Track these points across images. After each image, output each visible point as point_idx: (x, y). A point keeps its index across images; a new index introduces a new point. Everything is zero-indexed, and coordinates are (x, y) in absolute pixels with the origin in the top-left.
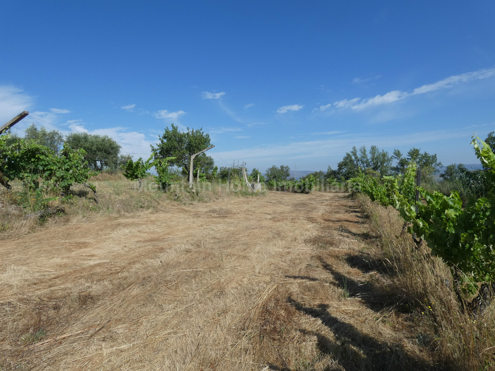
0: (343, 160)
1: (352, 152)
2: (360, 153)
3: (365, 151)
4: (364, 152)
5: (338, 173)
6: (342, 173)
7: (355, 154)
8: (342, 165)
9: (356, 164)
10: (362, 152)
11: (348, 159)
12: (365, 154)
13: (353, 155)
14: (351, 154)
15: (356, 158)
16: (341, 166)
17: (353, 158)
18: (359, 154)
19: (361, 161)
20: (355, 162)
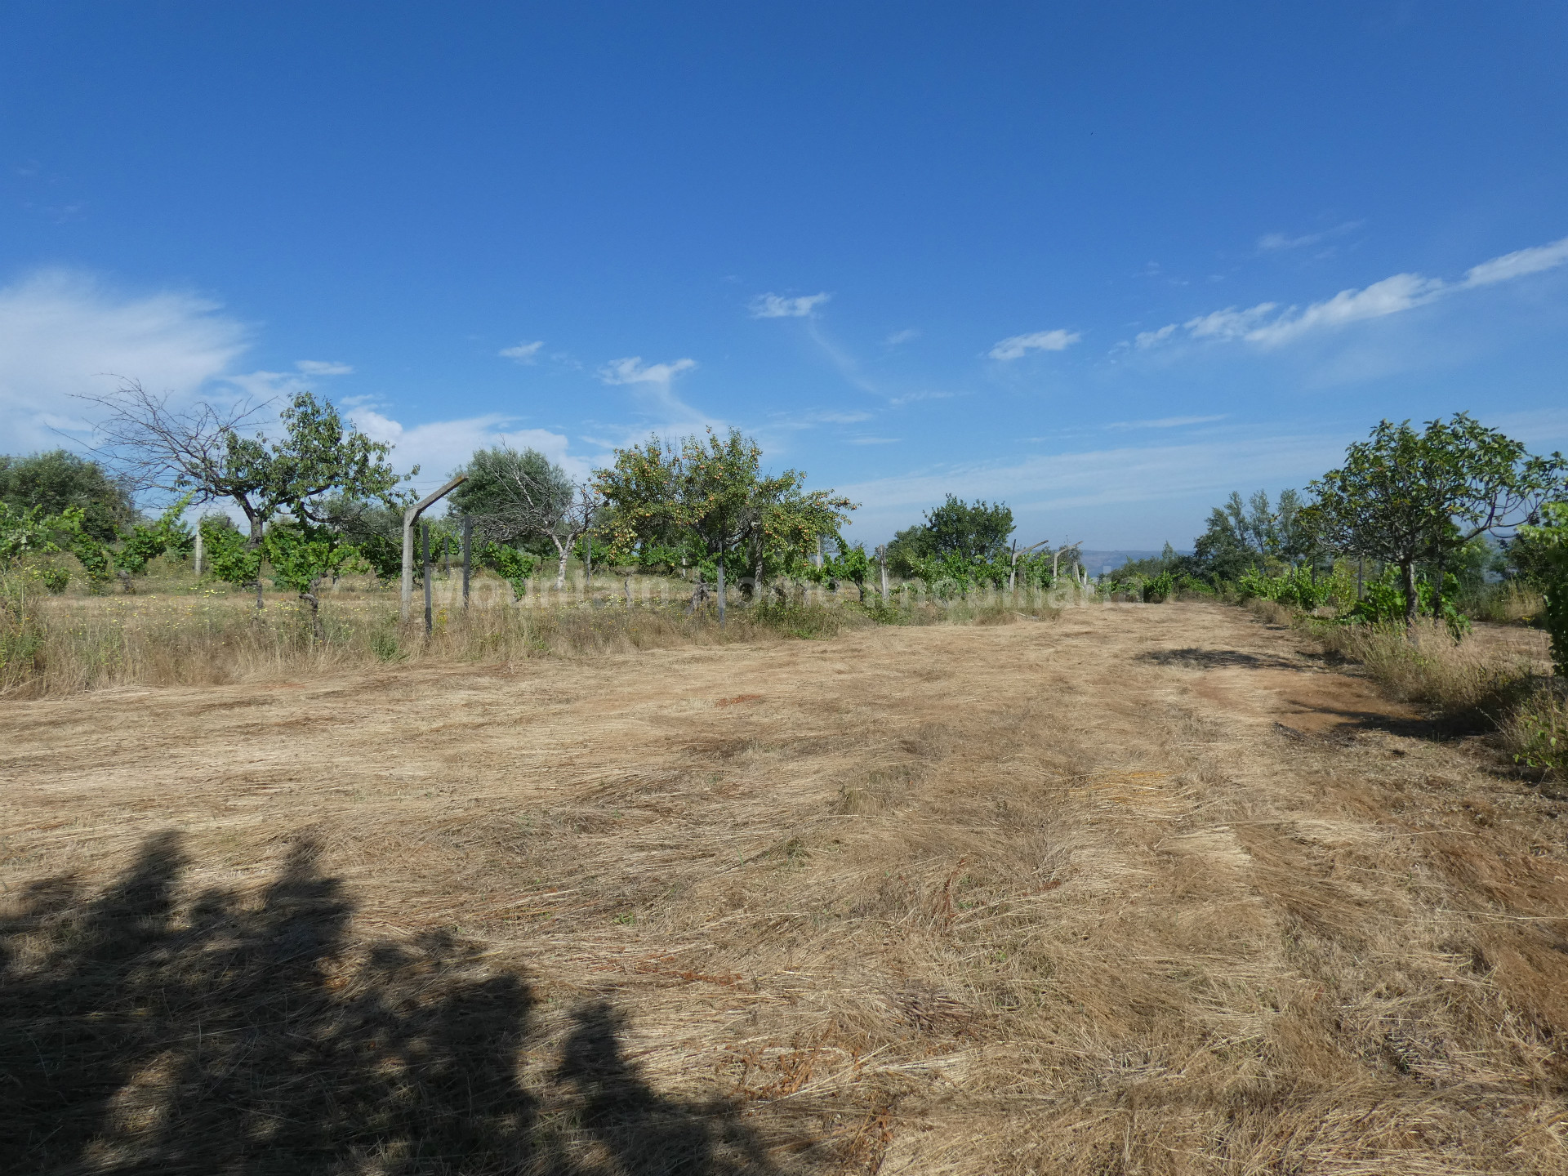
0: (1208, 532)
1: (1230, 507)
2: (1252, 510)
3: (1265, 504)
4: (1262, 507)
5: (1196, 563)
6: (1205, 562)
7: (1237, 513)
8: (1205, 544)
9: (1239, 537)
10: (1256, 508)
11: (1217, 525)
12: (1263, 512)
13: (1231, 514)
14: (1227, 512)
15: (1240, 521)
16: (1202, 546)
17: (1232, 521)
18: (1248, 512)
19: (1254, 529)
20: (1238, 532)
